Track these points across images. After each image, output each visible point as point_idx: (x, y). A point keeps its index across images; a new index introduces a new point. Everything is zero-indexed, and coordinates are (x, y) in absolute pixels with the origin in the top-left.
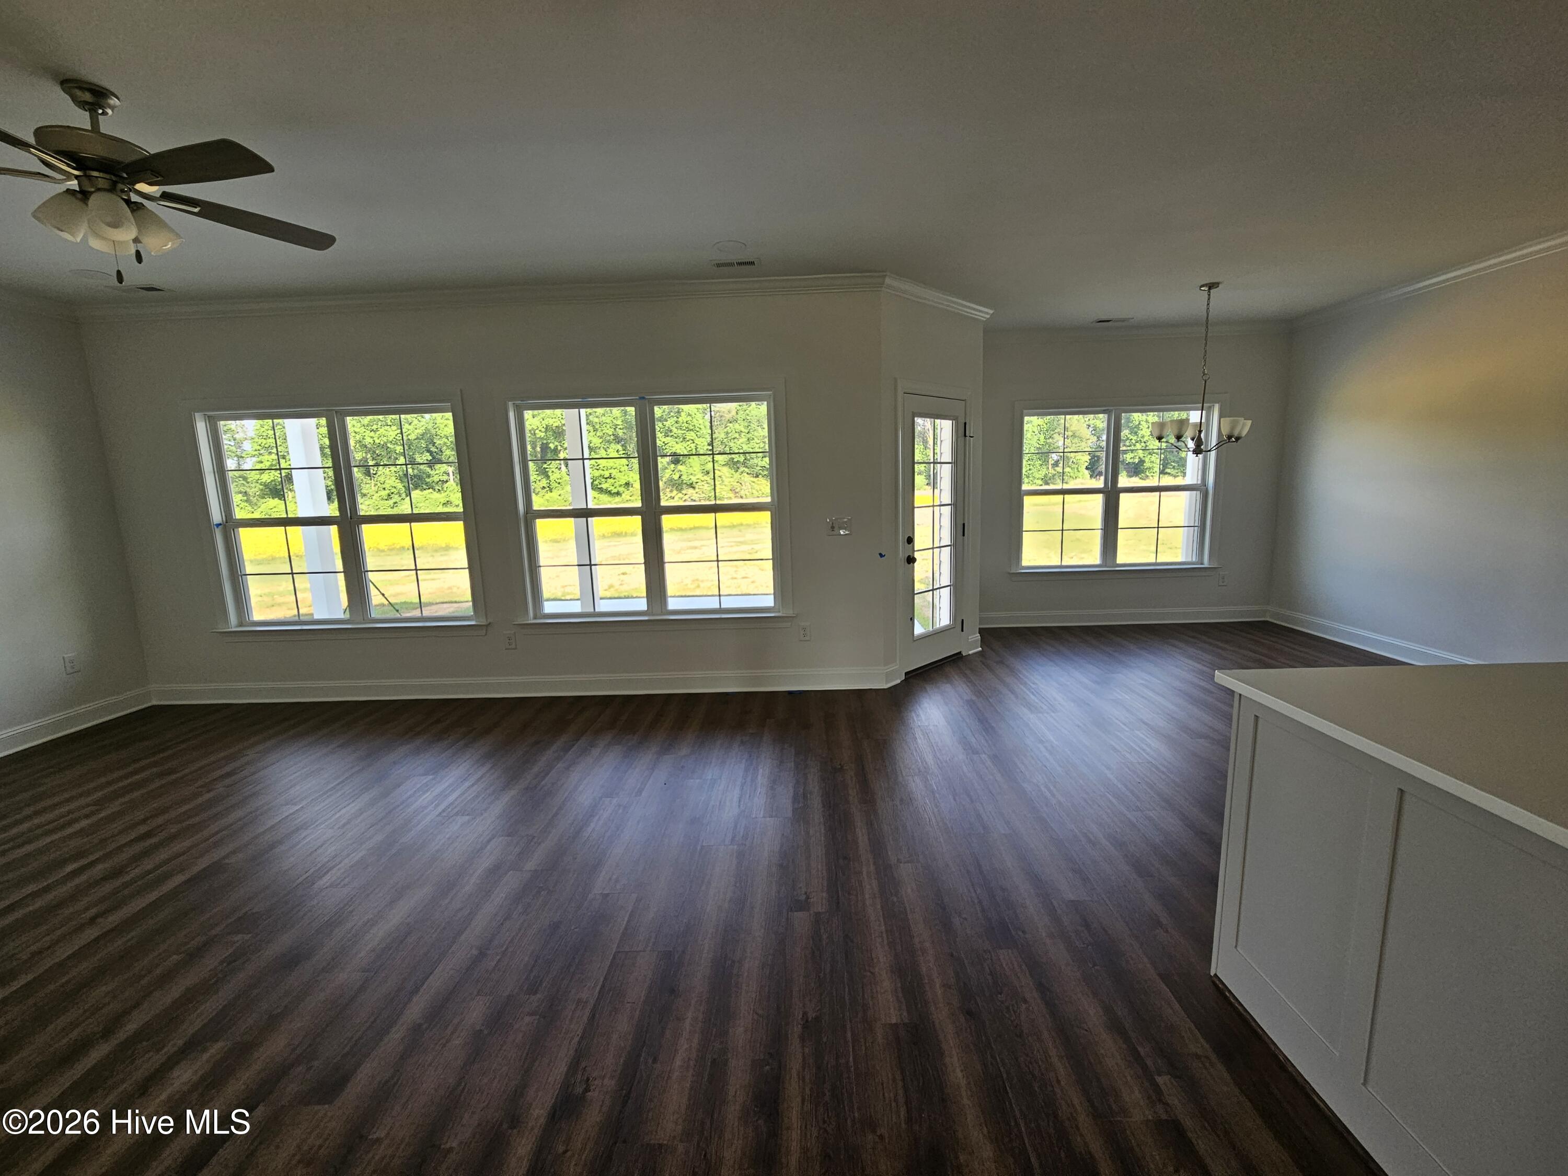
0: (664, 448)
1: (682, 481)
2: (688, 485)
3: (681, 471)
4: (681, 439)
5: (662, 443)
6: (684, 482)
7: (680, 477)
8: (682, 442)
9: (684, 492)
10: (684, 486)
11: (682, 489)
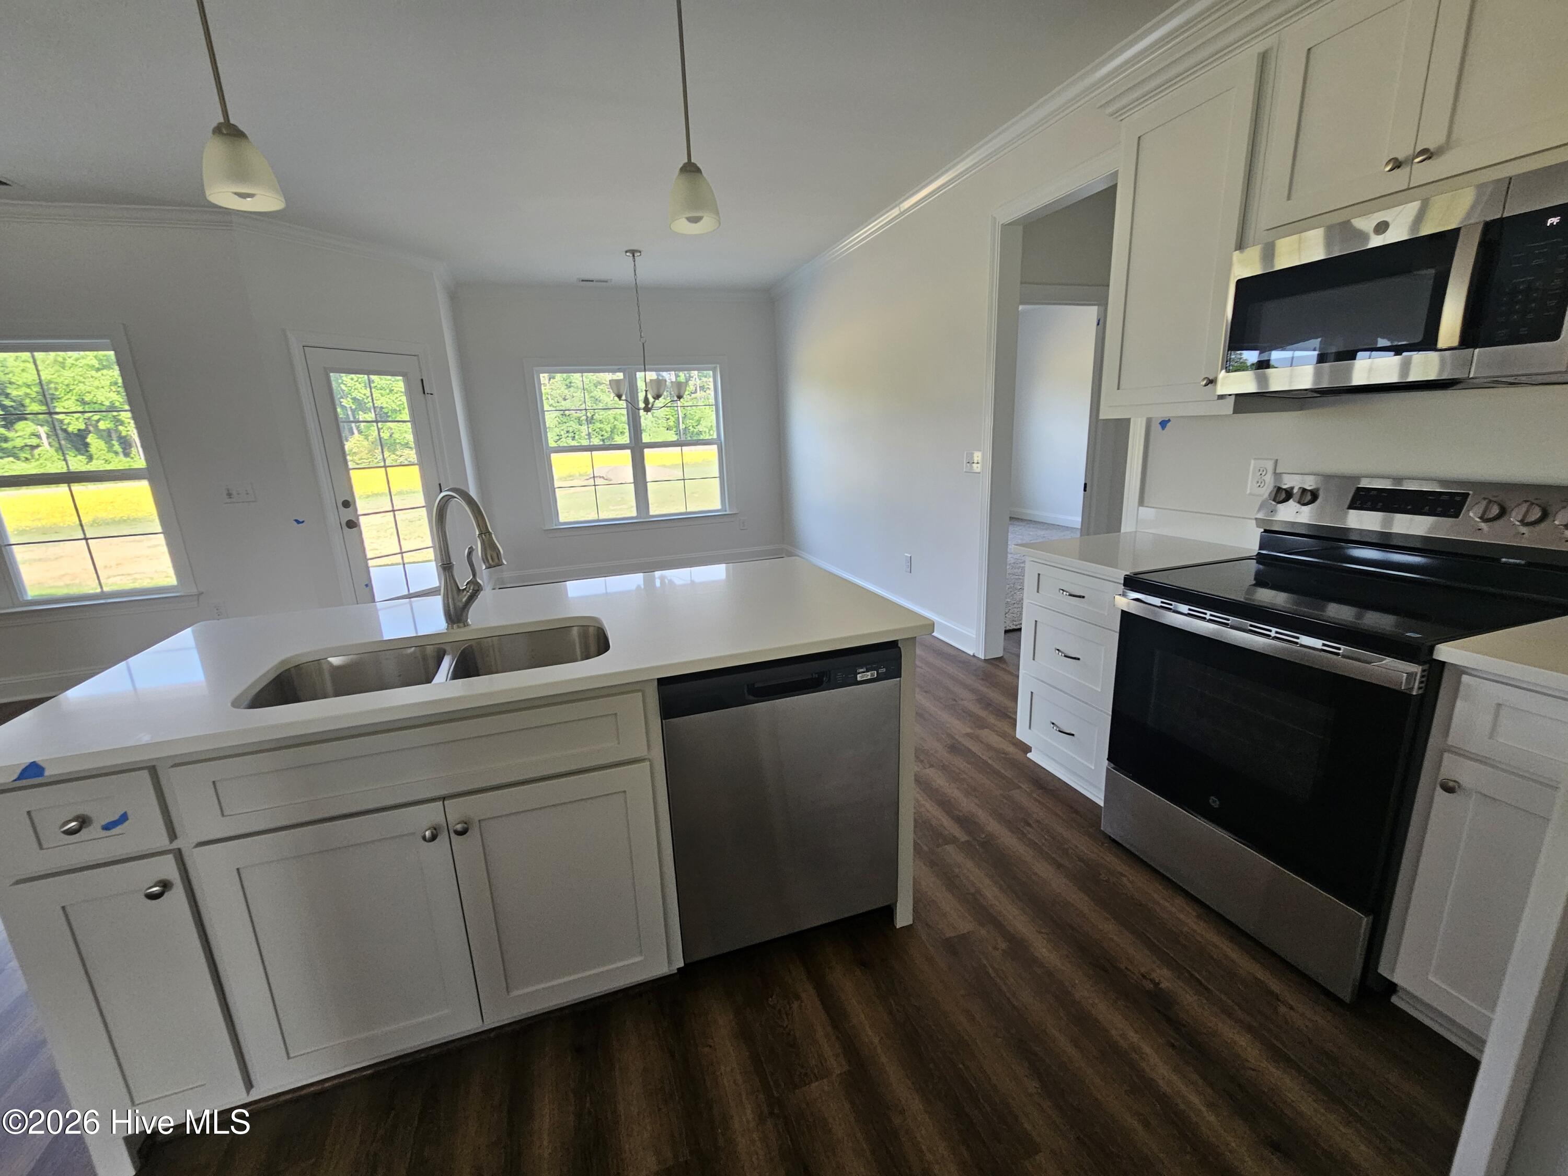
0: (366, 401)
1: (395, 440)
2: (402, 445)
3: (391, 429)
4: (388, 391)
5: (362, 396)
6: (398, 441)
7: (391, 436)
8: (389, 394)
9: (398, 453)
10: (398, 446)
11: (395, 450)
